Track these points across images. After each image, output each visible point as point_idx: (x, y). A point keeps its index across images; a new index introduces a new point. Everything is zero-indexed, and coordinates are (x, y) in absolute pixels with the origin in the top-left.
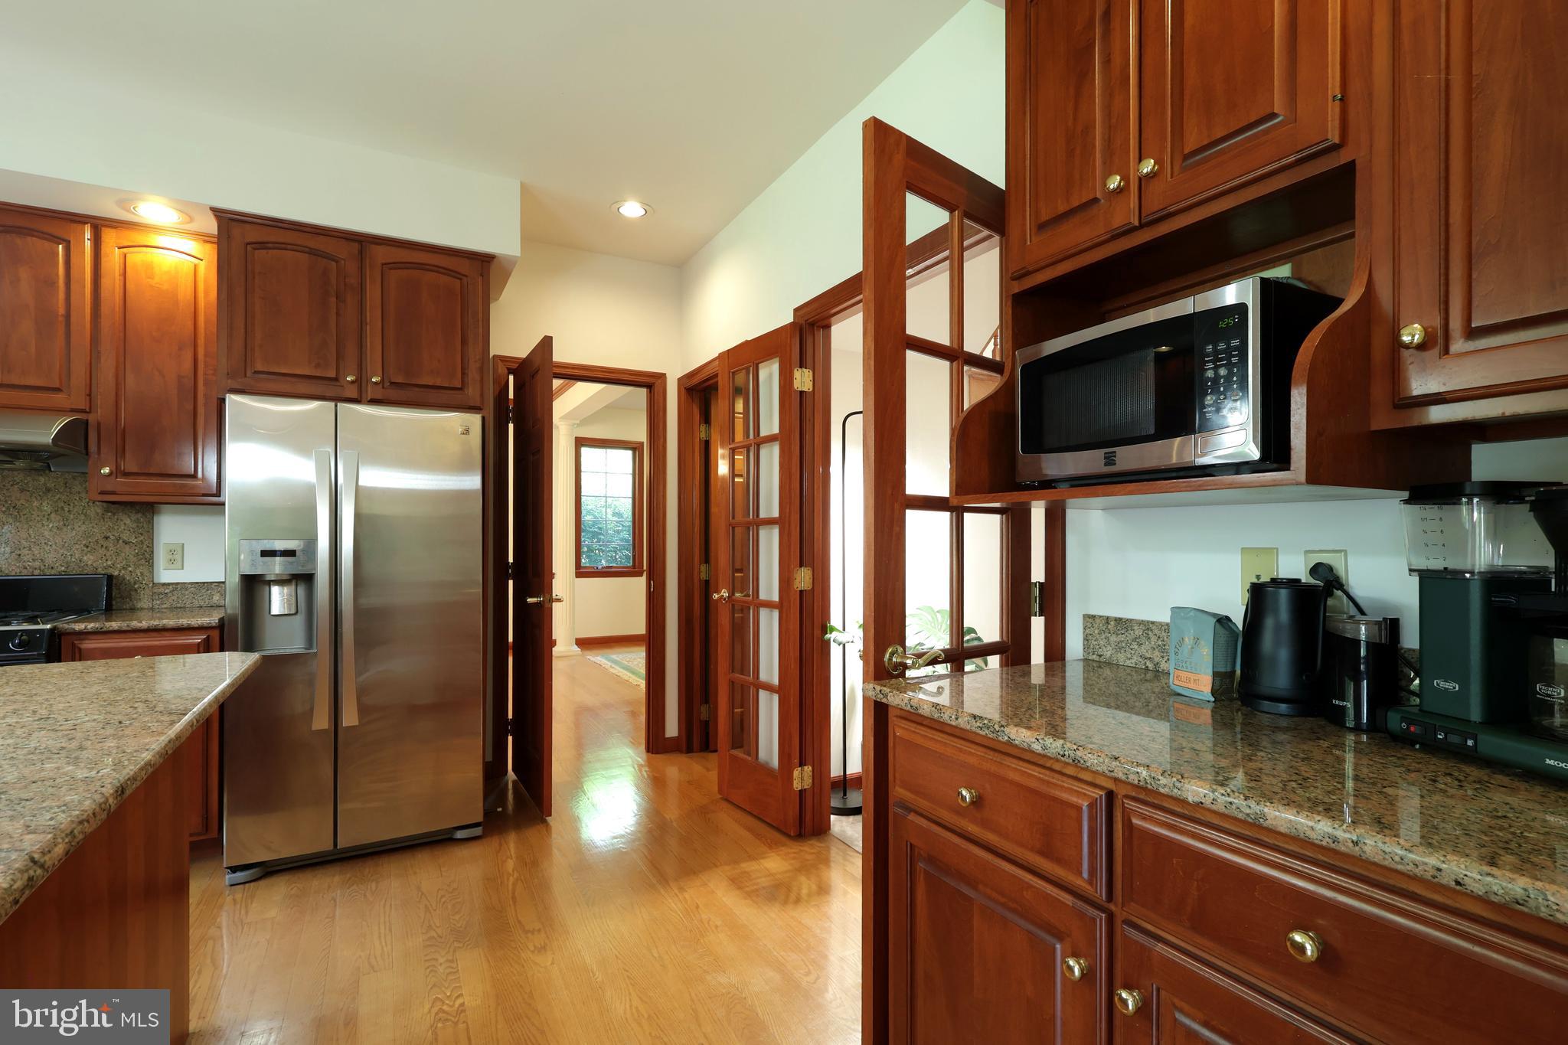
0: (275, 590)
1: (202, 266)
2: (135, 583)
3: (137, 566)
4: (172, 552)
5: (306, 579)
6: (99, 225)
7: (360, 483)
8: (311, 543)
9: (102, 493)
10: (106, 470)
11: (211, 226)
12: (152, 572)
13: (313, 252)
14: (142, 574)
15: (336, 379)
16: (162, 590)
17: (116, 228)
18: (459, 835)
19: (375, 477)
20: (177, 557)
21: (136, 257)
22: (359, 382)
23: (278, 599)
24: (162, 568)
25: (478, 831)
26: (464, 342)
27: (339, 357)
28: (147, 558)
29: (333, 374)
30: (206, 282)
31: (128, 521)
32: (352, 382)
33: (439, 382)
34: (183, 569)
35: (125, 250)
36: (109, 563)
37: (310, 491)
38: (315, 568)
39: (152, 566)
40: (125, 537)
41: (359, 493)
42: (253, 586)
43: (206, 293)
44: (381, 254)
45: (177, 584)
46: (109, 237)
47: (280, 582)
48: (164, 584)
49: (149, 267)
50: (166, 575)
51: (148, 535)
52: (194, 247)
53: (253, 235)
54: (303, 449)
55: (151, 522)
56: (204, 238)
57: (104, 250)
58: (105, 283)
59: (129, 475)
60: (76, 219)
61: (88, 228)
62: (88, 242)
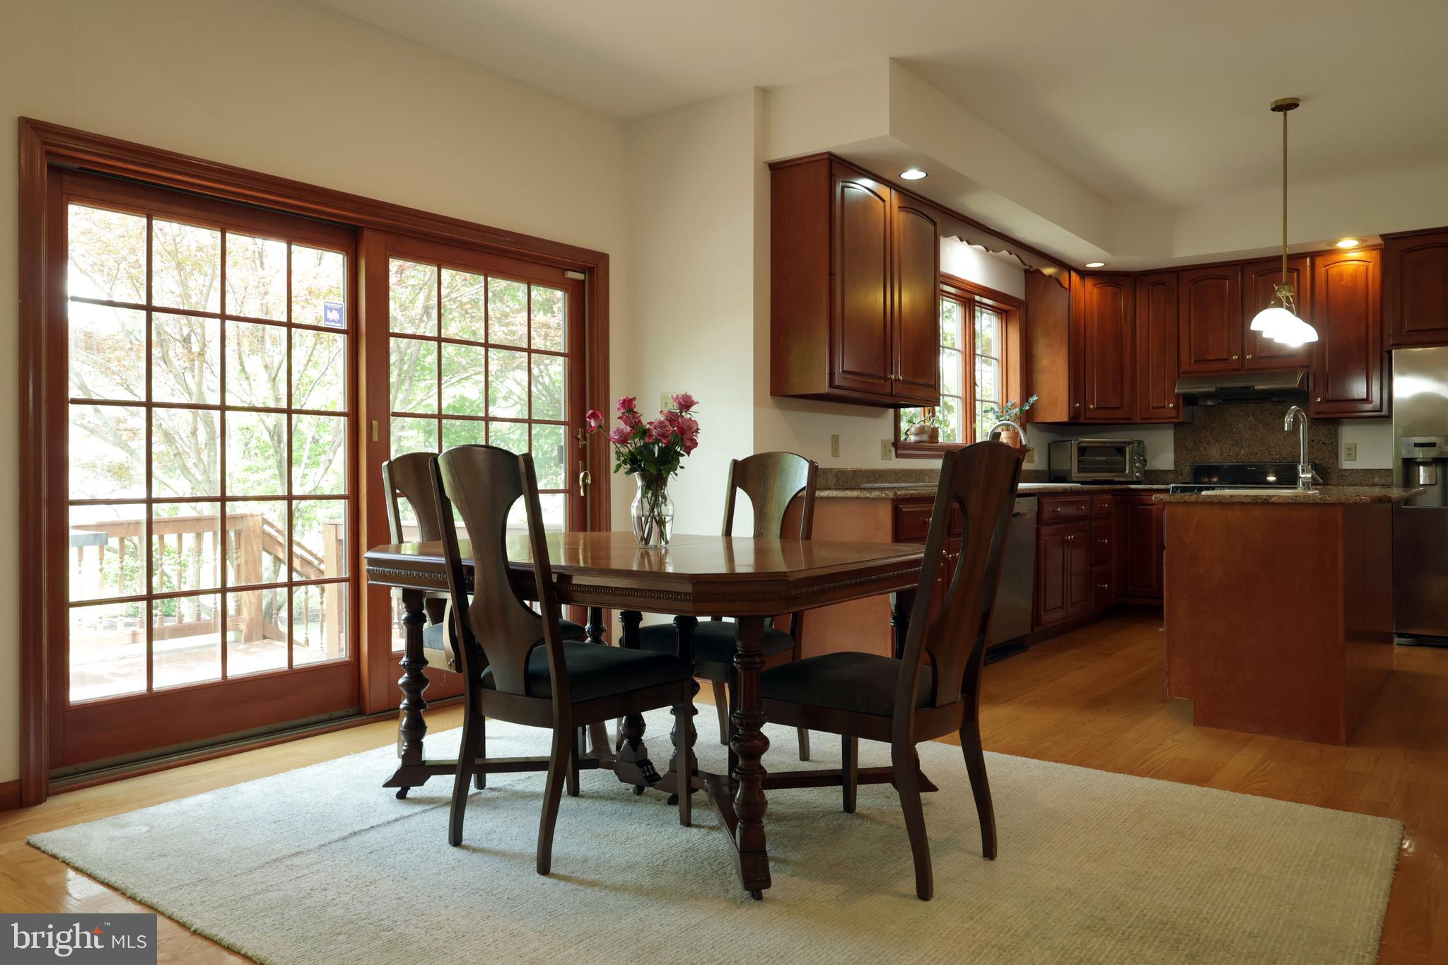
0: (1422, 469)
1: (1370, 265)
2: (1328, 469)
3: (1330, 458)
4: (1350, 449)
6: (1314, 255)
9: (1317, 413)
10: (1319, 400)
11: (1379, 241)
12: (1337, 462)
14: (1333, 463)
16: (1343, 474)
17: (1322, 255)
20: (1352, 453)
21: (1334, 271)
23: (1424, 475)
24: (1343, 459)
28: (1335, 453)
30: (1373, 277)
31: (1324, 430)
34: (1355, 460)
35: (1327, 267)
36: (1314, 456)
39: (1337, 458)
40: (1322, 440)
42: (1409, 465)
43: (1373, 282)
45: (1353, 470)
46: (1320, 262)
47: (1426, 464)
48: (1345, 470)
49: (1340, 275)
50: (1346, 464)
51: (1335, 438)
52: (1363, 255)
53: (1405, 245)
55: (1337, 430)
56: (1372, 248)
57: (1317, 270)
58: (1317, 289)
59: (1328, 401)
60: (1302, 256)
61: (1308, 260)
62: (1308, 268)
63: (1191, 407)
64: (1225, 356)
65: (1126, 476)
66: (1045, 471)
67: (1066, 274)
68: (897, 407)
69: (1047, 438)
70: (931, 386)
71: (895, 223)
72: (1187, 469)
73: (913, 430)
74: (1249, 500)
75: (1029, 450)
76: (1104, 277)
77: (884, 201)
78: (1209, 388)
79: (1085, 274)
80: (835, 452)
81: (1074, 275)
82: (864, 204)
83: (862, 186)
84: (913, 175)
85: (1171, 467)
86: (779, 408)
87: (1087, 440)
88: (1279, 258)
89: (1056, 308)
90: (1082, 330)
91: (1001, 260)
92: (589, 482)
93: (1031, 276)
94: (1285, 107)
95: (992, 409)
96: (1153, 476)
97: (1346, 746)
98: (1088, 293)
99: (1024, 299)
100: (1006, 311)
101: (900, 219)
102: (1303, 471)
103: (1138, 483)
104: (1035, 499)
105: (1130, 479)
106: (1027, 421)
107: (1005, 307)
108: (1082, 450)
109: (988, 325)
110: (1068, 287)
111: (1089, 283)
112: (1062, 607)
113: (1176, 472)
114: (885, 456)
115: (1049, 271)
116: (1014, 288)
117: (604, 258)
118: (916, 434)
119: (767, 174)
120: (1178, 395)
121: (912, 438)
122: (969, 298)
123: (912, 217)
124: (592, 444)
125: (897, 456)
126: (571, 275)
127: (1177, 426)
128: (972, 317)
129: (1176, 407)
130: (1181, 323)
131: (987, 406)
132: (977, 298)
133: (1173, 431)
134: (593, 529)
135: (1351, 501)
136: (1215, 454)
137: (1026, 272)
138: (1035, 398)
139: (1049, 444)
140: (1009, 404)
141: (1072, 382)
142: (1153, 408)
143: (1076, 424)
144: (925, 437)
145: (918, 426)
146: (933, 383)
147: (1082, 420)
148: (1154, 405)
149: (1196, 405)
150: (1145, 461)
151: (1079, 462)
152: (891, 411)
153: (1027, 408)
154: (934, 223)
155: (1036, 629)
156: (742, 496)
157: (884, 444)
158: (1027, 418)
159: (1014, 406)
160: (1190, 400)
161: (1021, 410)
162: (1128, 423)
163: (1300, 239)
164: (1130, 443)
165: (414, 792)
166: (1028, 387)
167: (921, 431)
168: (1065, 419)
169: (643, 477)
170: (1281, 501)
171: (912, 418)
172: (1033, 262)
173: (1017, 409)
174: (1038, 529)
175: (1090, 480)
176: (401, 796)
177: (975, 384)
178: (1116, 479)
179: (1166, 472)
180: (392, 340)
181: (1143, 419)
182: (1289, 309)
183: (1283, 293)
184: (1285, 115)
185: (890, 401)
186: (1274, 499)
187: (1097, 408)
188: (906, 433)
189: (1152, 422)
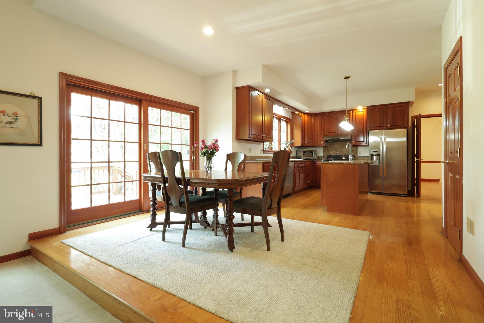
0: (375, 156)
1: (365, 113)
2: (355, 156)
3: (356, 154)
4: (360, 152)
5: (379, 155)
6: (353, 110)
7: (387, 141)
8: (380, 150)
9: (353, 144)
10: (354, 141)
11: (366, 107)
13: (380, 109)
15: (383, 126)
18: (403, 195)
19: (389, 140)
20: (360, 153)
21: (357, 114)
22: (387, 126)
23: (375, 158)
25: (406, 196)
26: (404, 117)
27: (383, 123)
28: (357, 153)
29: (382, 126)
30: (365, 115)
31: (355, 148)
32: (385, 126)
33: (399, 124)
35: (355, 113)
36: (353, 153)
37: (379, 143)
38: (380, 153)
40: (354, 150)
41: (387, 143)
42: (372, 155)
43: (365, 116)
44: (390, 106)
46: (354, 111)
47: (375, 155)
48: (359, 157)
49: (358, 114)
50: (359, 155)
51: (357, 149)
52: (363, 110)
53: (372, 108)
54: (378, 137)
55: (357, 148)
56: (365, 109)
57: (353, 113)
58: (353, 118)
59: (356, 142)
60: (350, 110)
61: (352, 111)
62: (352, 113)
63: (327, 143)
64: (334, 132)
65: (313, 158)
66: (295, 157)
67: (301, 113)
68: (263, 142)
69: (296, 149)
70: (271, 138)
71: (263, 102)
72: (326, 156)
73: (267, 147)
74: (339, 163)
75: (292, 152)
76: (309, 114)
77: (261, 96)
78: (331, 139)
79: (304, 113)
80: (250, 152)
81: (302, 113)
82: (257, 97)
83: (255, 93)
84: (267, 91)
85: (323, 156)
86: (238, 142)
87: (305, 150)
88: (346, 111)
89: (298, 121)
90: (304, 126)
91: (287, 110)
92: (195, 158)
93: (293, 113)
94: (347, 78)
95: (284, 143)
96: (318, 158)
97: (359, 216)
98: (305, 118)
99: (291, 119)
100: (287, 121)
101: (264, 101)
102: (350, 157)
103: (316, 159)
104: (293, 163)
105: (314, 158)
106: (292, 146)
107: (287, 120)
108: (304, 152)
109: (284, 124)
110: (301, 116)
111: (305, 115)
112: (299, 186)
113: (324, 157)
114: (261, 153)
115: (297, 113)
116: (289, 116)
117: (198, 108)
118: (268, 148)
119: (235, 90)
120: (324, 140)
121: (267, 149)
122: (279, 119)
123: (267, 100)
124: (195, 150)
125: (263, 153)
126: (191, 112)
127: (324, 147)
128: (280, 122)
129: (324, 143)
130: (325, 124)
131: (283, 142)
132: (281, 118)
133: (323, 148)
134: (195, 169)
135: (360, 163)
136: (332, 153)
137: (292, 113)
138: (294, 140)
139: (297, 151)
140: (288, 142)
141: (302, 137)
142: (319, 143)
143: (302, 146)
144: (270, 149)
145: (268, 146)
146: (271, 137)
147: (304, 145)
148: (319, 142)
149: (328, 142)
150: (317, 154)
151: (303, 155)
152: (262, 143)
153: (292, 143)
154: (272, 102)
155: (294, 191)
156: (229, 162)
157: (261, 150)
158: (292, 145)
159: (289, 142)
160: (326, 141)
161: (291, 143)
162: (313, 146)
163: (350, 107)
164: (314, 151)
165: (153, 229)
166: (292, 138)
167: (269, 148)
168: (300, 145)
169: (207, 157)
170: (345, 163)
171: (267, 145)
172: (293, 110)
173: (290, 143)
174: (294, 170)
175: (305, 158)
176: (151, 230)
177: (281, 137)
178: (311, 158)
179: (321, 157)
180: (149, 126)
181: (317, 145)
182: (347, 122)
183: (346, 118)
184: (347, 80)
185: (262, 141)
186: (344, 163)
187: (307, 143)
188: (265, 148)
189: (318, 146)
